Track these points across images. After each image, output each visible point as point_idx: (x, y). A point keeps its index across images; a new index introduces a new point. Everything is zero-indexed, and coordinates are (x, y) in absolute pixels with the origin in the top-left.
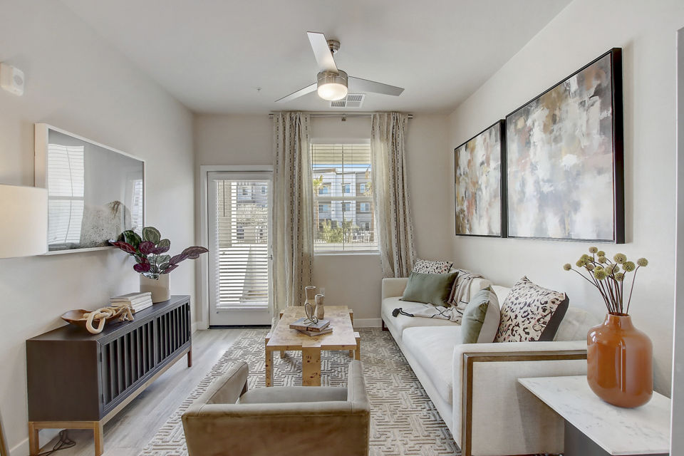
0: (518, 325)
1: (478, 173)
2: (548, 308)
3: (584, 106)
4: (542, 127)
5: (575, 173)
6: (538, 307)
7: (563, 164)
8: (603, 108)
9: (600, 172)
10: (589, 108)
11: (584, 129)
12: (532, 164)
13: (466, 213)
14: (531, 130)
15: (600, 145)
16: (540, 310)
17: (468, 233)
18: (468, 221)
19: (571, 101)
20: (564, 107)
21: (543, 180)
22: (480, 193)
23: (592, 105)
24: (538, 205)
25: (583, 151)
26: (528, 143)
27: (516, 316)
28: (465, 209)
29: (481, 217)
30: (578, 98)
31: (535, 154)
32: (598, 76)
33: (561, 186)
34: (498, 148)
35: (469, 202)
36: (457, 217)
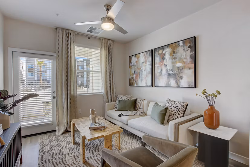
0: (176, 113)
1: (141, 66)
2: (184, 107)
3: (185, 50)
4: (169, 54)
5: (181, 68)
6: (181, 107)
7: (177, 66)
8: (191, 52)
9: (190, 69)
10: (186, 51)
11: (185, 56)
12: (165, 64)
13: (135, 79)
14: (165, 54)
15: (190, 62)
16: (182, 108)
17: (135, 85)
18: (136, 81)
19: (180, 48)
20: (178, 49)
21: (169, 70)
22: (142, 72)
23: (188, 50)
24: (167, 77)
25: (184, 63)
26: (163, 58)
27: (174, 110)
28: (134, 77)
29: (142, 80)
30: (183, 47)
31: (166, 62)
32: (190, 43)
33: (176, 72)
34: (151, 58)
35: (136, 75)
36: (130, 80)
